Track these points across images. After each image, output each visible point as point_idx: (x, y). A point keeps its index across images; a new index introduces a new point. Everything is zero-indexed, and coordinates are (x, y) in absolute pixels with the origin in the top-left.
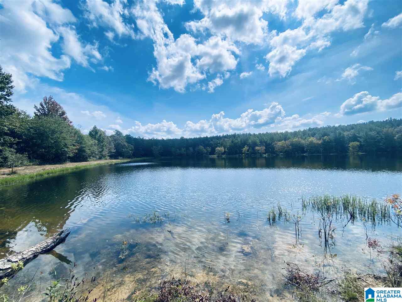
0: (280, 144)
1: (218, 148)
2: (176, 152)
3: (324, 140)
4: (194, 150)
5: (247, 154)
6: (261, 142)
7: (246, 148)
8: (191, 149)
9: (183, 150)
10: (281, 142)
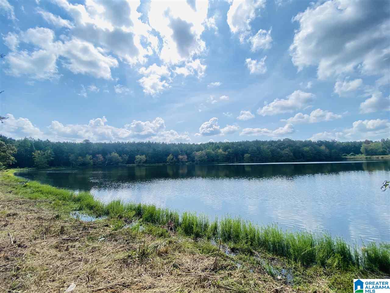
0: (199, 153)
1: (139, 156)
2: (77, 160)
3: (229, 152)
4: (104, 158)
5: (171, 163)
6: (181, 151)
7: (170, 156)
8: (100, 156)
9: (89, 157)
10: (199, 152)
